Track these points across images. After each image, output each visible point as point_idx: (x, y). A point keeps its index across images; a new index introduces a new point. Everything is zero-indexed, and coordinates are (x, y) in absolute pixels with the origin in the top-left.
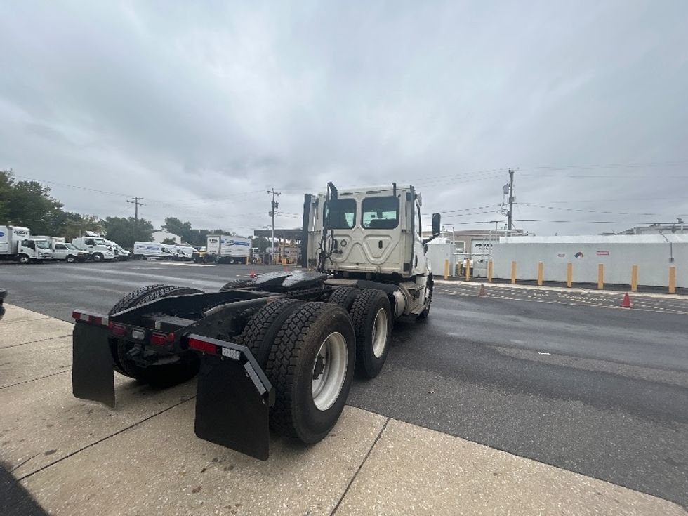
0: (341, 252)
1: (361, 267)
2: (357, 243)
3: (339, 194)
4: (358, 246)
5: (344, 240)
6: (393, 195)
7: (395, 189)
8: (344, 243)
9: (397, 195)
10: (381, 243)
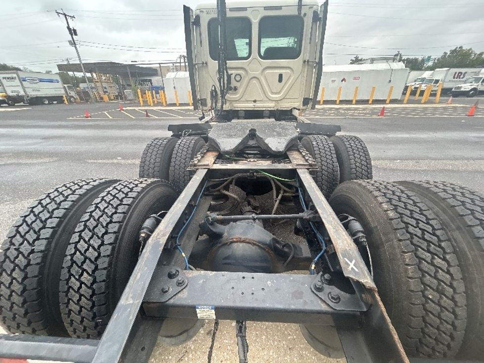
0: (236, 89)
1: (258, 104)
2: (255, 77)
3: (228, 10)
4: (255, 81)
5: (239, 75)
6: (297, 14)
7: (300, 5)
8: (238, 78)
9: (303, 13)
10: (281, 76)
